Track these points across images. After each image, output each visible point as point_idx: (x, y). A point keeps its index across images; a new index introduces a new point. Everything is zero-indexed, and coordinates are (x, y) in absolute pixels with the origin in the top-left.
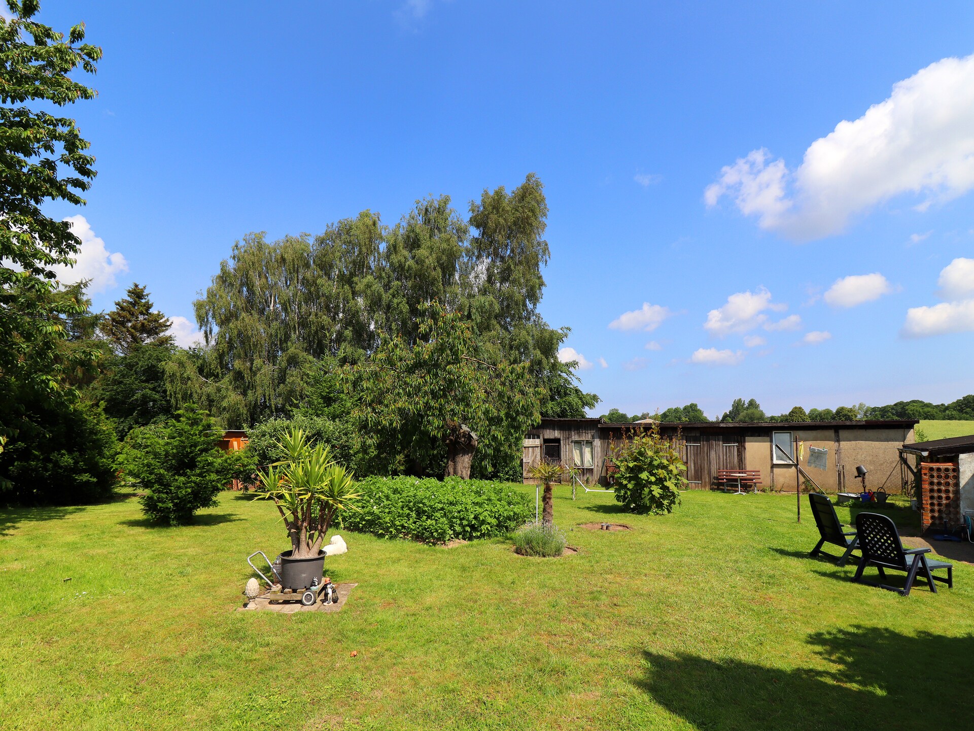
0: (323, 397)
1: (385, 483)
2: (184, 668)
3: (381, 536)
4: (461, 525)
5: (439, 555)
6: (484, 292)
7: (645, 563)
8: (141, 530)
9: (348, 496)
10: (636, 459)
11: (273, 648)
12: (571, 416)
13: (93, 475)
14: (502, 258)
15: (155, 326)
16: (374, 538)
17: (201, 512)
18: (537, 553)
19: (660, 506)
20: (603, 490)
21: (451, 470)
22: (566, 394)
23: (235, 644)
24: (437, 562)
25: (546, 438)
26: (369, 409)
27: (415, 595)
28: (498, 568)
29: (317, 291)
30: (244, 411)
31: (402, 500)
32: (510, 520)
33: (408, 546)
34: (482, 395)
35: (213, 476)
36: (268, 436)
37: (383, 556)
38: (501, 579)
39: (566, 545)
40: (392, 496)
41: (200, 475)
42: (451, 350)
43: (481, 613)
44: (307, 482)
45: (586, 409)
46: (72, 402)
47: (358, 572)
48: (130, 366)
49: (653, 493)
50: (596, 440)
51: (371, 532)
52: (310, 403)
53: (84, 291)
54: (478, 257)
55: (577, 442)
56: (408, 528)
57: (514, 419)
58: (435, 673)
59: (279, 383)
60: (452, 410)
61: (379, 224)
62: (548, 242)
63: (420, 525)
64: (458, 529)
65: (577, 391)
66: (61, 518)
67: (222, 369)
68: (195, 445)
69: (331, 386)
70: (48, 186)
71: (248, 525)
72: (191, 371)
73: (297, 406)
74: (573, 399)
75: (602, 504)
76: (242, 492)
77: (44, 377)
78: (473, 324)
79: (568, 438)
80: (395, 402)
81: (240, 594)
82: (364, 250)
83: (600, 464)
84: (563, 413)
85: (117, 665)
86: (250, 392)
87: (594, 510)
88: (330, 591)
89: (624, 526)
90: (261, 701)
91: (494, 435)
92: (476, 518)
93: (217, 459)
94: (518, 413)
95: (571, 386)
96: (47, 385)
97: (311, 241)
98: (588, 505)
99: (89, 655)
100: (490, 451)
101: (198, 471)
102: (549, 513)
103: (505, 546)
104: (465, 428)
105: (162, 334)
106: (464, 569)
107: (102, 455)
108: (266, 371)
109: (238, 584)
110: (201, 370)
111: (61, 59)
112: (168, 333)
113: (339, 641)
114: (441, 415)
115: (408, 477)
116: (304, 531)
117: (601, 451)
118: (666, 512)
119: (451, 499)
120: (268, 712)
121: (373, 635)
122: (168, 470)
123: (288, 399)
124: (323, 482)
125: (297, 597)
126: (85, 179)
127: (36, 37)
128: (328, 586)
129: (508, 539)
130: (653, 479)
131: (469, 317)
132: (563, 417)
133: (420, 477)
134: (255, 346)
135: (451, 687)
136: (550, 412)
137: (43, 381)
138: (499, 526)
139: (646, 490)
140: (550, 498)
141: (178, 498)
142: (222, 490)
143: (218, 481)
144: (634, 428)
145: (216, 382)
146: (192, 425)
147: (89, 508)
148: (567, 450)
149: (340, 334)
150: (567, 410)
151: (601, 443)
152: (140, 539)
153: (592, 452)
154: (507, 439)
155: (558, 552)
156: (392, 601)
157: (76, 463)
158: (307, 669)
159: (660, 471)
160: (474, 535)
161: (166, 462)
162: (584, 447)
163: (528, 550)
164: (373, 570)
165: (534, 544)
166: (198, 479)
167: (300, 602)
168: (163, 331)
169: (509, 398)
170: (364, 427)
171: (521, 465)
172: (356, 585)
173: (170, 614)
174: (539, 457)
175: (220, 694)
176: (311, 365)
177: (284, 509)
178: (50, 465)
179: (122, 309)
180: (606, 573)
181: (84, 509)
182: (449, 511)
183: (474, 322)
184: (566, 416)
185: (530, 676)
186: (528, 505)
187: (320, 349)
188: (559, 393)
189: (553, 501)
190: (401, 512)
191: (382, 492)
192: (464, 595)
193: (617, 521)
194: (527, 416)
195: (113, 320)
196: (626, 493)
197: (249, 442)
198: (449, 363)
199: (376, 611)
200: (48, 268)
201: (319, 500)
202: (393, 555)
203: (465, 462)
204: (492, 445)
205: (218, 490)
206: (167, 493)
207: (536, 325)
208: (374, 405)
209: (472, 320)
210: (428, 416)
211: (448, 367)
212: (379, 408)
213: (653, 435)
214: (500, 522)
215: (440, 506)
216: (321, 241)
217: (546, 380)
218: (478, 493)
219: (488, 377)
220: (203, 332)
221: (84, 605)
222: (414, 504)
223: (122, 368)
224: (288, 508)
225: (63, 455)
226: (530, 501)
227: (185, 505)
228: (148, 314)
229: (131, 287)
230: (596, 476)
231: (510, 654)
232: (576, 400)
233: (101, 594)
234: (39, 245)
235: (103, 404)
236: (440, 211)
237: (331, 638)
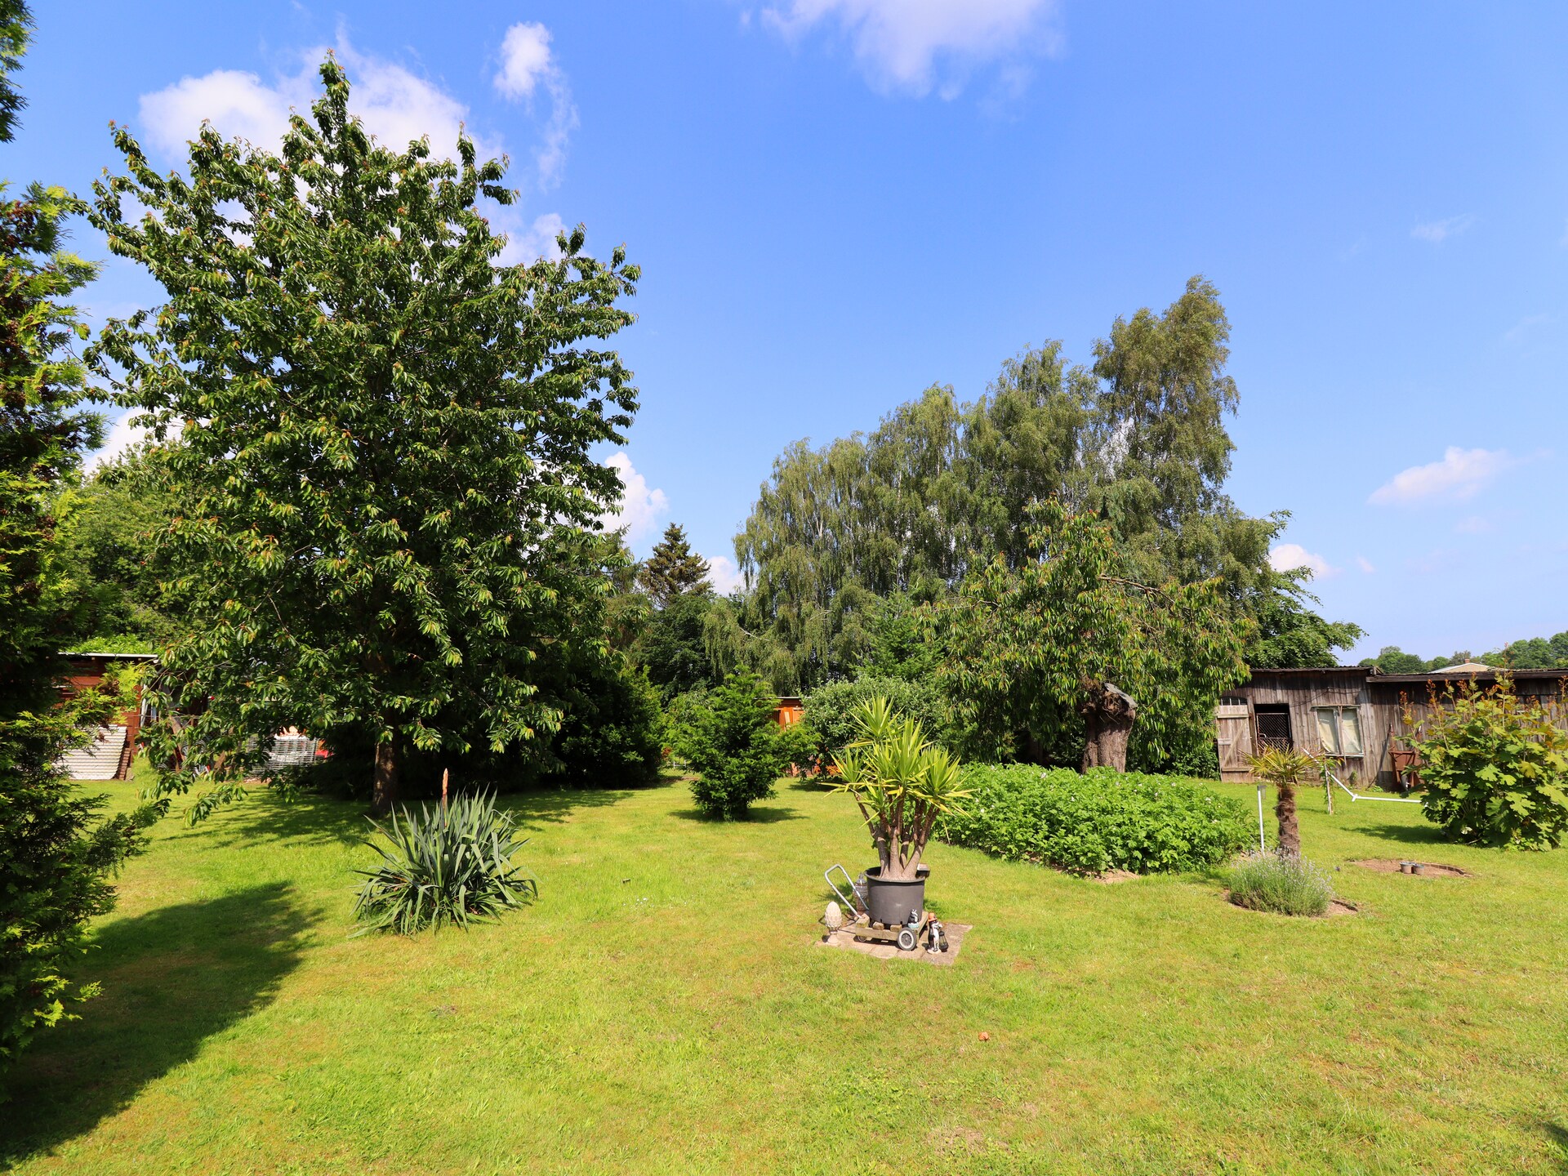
0: (894, 650)
1: (995, 774)
2: (763, 1016)
3: (995, 855)
4: (1124, 846)
5: (1092, 893)
6: (1125, 473)
7: (1518, 945)
8: (693, 823)
9: (952, 794)
10: (1465, 742)
11: (869, 1007)
12: (1306, 663)
13: (640, 754)
14: (1153, 418)
15: (692, 572)
16: (986, 858)
17: (756, 804)
18: (1274, 907)
19: (1531, 832)
20: (1394, 798)
21: (1094, 757)
22: (1291, 626)
23: (820, 993)
24: (1091, 905)
25: (1259, 702)
26: (962, 665)
27: (1064, 956)
28: (1202, 927)
29: (876, 505)
30: (792, 671)
31: (1022, 801)
32: (1211, 844)
33: (1041, 874)
34: (1139, 637)
35: (770, 759)
36: (827, 705)
37: (1004, 888)
38: (1214, 946)
39: (1332, 897)
40: (1006, 795)
41: (755, 756)
42: (1082, 569)
43: (1185, 1002)
44: (897, 772)
45: (1336, 651)
46: (619, 669)
47: (970, 908)
48: (668, 622)
49: (1512, 806)
50: (1363, 705)
51: (980, 847)
52: (876, 660)
53: (623, 538)
54: (1111, 422)
55: (1321, 710)
56: (1037, 846)
57: (1198, 673)
58: (1122, 1094)
59: (833, 633)
60: (1091, 662)
61: (952, 403)
62: (1234, 378)
63: (1056, 843)
64: (1121, 853)
65: (1313, 619)
66: (611, 804)
67: (764, 618)
68: (747, 718)
69: (903, 633)
70: (595, 428)
71: (811, 825)
72: (731, 623)
73: (860, 663)
74: (1307, 634)
75: (1393, 824)
76: (798, 779)
77: (595, 643)
78: (1113, 524)
79: (1305, 703)
80: (999, 652)
81: (816, 921)
82: (935, 440)
83: (1378, 750)
84: (1289, 659)
85: (687, 998)
86: (798, 646)
87: (1376, 835)
88: (936, 933)
89: (1451, 869)
90: (864, 1083)
91: (1163, 700)
92: (1149, 837)
93: (773, 735)
94: (1205, 662)
95: (1301, 612)
96: (597, 650)
97: (864, 441)
98: (1363, 825)
99: (657, 980)
100: (1160, 726)
101: (752, 752)
102: (1291, 836)
103: (1207, 889)
104: (1112, 689)
105: (699, 581)
106: (1141, 922)
107: (647, 728)
108: (817, 618)
109: (813, 907)
110: (741, 621)
111: (605, 290)
112: (705, 579)
113: (959, 1012)
114: (1073, 670)
115: (1028, 766)
116: (895, 840)
117: (1377, 725)
118: (1547, 845)
119: (1104, 803)
120: (875, 1102)
121: (1007, 1011)
122: (719, 748)
123: (847, 653)
124: (917, 772)
125: (890, 935)
126: (628, 414)
127: (583, 272)
128: (933, 925)
129: (1211, 877)
130: (1510, 780)
131: (1104, 514)
132: (1289, 665)
133: (1048, 767)
134: (803, 586)
135: (1154, 1123)
136: (1263, 658)
137: (594, 647)
138: (1193, 853)
139: (1496, 802)
140: (1291, 811)
141: (731, 785)
142: (781, 776)
143: (775, 764)
144: (1454, 683)
145: (759, 635)
146: (743, 692)
147: (637, 793)
148: (1305, 724)
149: (908, 560)
150: (1295, 654)
151: (1376, 712)
152: (692, 834)
153: (1357, 727)
154: (1188, 706)
155: (1316, 909)
156: (1029, 960)
157: (624, 738)
158: (920, 1048)
159: (1525, 765)
160: (1149, 865)
161: (717, 739)
162: (1338, 719)
163: (1256, 900)
164: (992, 907)
165: (1267, 889)
166: (753, 762)
167: (895, 943)
168: (701, 577)
169: (1186, 638)
170: (955, 690)
171: (1215, 749)
172: (971, 927)
173: (738, 939)
174: (1247, 737)
175: (808, 1061)
176: (874, 605)
177: (868, 809)
178: (599, 741)
179: (660, 555)
180: (1429, 956)
181: (632, 795)
182: (1102, 823)
183: (1114, 522)
184: (1296, 664)
185: (1302, 1131)
186: (1242, 820)
187: (884, 584)
188: (1277, 624)
189: (1297, 816)
190: (1024, 819)
191: (991, 788)
192: (1149, 967)
193: (1434, 858)
194: (1222, 667)
195: (652, 568)
196: (1448, 805)
197: (805, 713)
198: (1080, 590)
199: (1007, 974)
200: (596, 519)
201: (912, 798)
202: (1018, 887)
203: (1116, 743)
204: (1161, 716)
205: (774, 775)
206: (719, 779)
207: (1222, 515)
208: (968, 658)
209: (1110, 519)
210: (1052, 672)
211: (1080, 596)
212: (976, 662)
213: (1501, 696)
214: (1194, 846)
215: (1086, 814)
216: (878, 439)
217: (1249, 603)
218: (1150, 796)
219: (1145, 606)
220: (743, 573)
221: (646, 915)
222: (1042, 809)
223: (660, 624)
224: (874, 808)
225: (612, 729)
226: (1246, 813)
227: (739, 794)
228: (686, 557)
229: (668, 528)
230: (1371, 770)
231: (1255, 1085)
232: (1314, 634)
233: (662, 902)
234: (589, 495)
235: (647, 669)
236: (1046, 363)
237: (945, 1006)
